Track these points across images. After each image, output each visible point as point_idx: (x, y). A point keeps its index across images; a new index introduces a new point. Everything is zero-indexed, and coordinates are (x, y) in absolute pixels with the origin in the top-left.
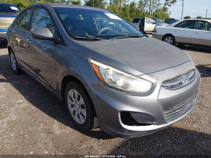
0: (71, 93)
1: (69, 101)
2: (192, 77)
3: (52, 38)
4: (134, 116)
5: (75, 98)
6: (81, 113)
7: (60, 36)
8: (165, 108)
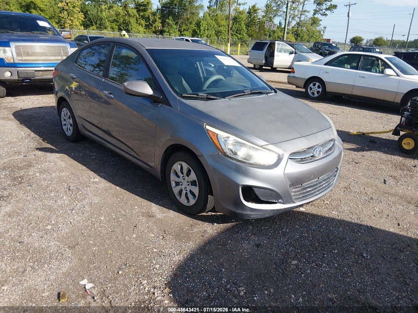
0: (177, 167)
1: (173, 177)
2: (330, 149)
3: (151, 95)
4: (257, 191)
5: (183, 174)
6: (190, 191)
7: (162, 92)
8: (293, 184)
